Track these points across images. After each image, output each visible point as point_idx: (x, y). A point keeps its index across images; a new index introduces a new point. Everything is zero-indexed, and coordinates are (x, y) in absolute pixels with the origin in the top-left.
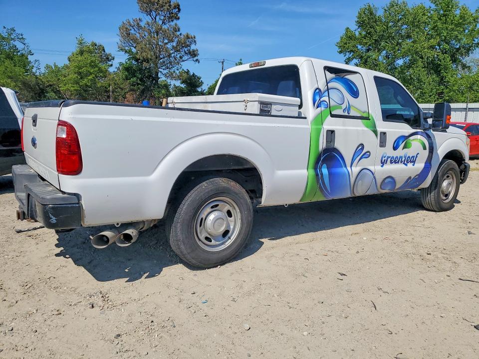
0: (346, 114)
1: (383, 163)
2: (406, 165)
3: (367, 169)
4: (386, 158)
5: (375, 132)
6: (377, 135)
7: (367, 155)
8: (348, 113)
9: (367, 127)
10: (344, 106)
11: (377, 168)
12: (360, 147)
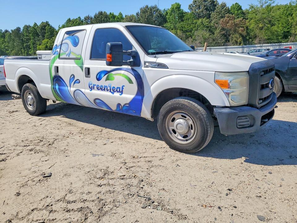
0: (68, 57)
1: (91, 88)
2: (113, 93)
3: (79, 90)
4: (92, 85)
5: (82, 68)
6: (82, 70)
7: (78, 81)
8: (69, 57)
9: (77, 64)
10: (67, 53)
11: (87, 91)
12: (73, 76)
